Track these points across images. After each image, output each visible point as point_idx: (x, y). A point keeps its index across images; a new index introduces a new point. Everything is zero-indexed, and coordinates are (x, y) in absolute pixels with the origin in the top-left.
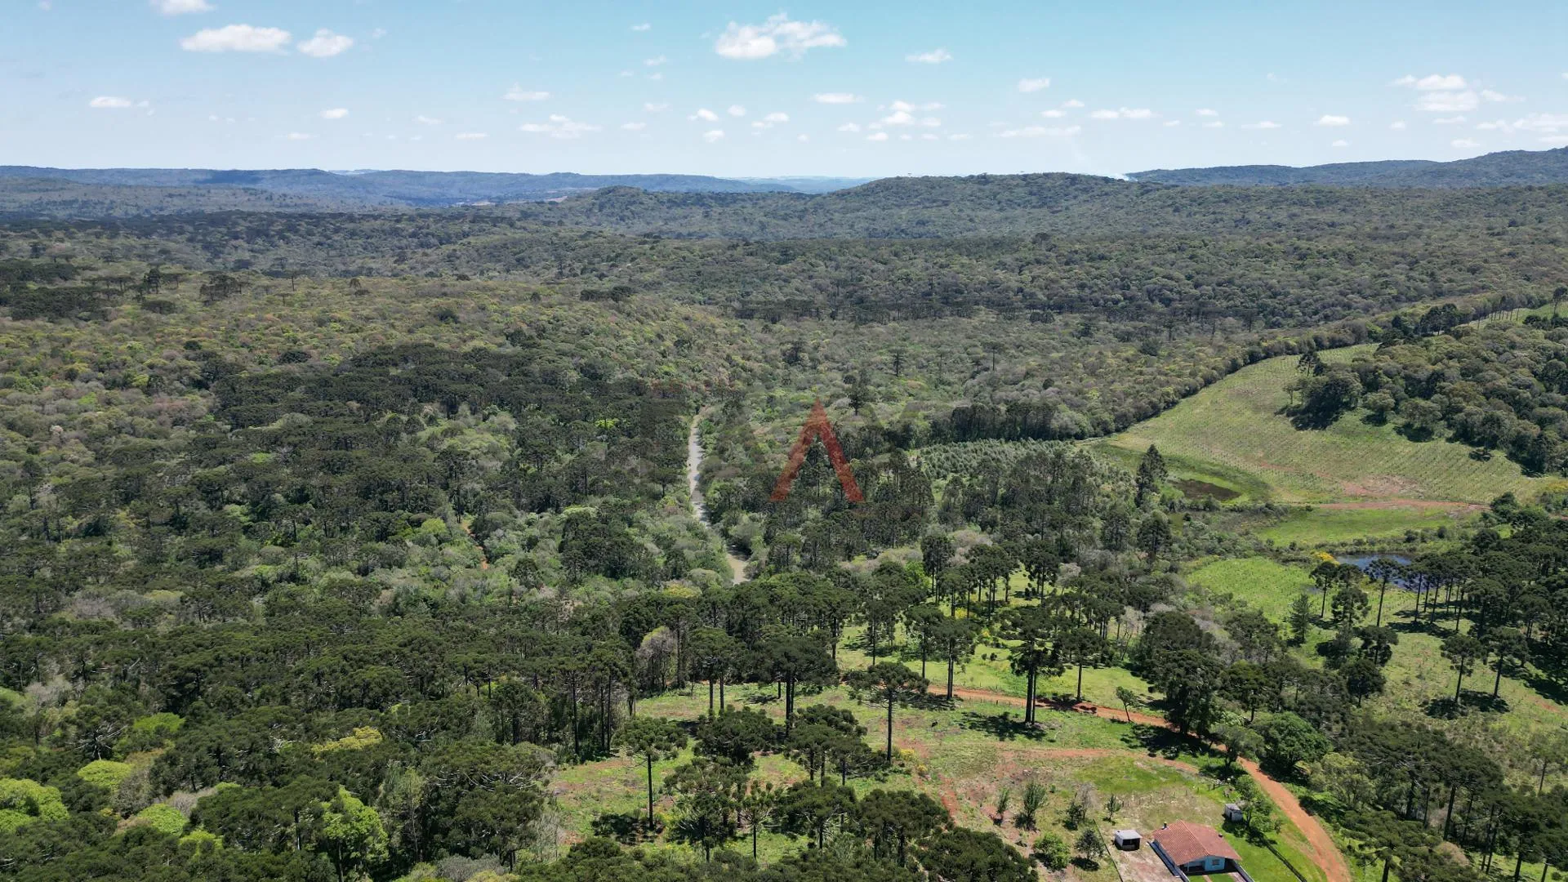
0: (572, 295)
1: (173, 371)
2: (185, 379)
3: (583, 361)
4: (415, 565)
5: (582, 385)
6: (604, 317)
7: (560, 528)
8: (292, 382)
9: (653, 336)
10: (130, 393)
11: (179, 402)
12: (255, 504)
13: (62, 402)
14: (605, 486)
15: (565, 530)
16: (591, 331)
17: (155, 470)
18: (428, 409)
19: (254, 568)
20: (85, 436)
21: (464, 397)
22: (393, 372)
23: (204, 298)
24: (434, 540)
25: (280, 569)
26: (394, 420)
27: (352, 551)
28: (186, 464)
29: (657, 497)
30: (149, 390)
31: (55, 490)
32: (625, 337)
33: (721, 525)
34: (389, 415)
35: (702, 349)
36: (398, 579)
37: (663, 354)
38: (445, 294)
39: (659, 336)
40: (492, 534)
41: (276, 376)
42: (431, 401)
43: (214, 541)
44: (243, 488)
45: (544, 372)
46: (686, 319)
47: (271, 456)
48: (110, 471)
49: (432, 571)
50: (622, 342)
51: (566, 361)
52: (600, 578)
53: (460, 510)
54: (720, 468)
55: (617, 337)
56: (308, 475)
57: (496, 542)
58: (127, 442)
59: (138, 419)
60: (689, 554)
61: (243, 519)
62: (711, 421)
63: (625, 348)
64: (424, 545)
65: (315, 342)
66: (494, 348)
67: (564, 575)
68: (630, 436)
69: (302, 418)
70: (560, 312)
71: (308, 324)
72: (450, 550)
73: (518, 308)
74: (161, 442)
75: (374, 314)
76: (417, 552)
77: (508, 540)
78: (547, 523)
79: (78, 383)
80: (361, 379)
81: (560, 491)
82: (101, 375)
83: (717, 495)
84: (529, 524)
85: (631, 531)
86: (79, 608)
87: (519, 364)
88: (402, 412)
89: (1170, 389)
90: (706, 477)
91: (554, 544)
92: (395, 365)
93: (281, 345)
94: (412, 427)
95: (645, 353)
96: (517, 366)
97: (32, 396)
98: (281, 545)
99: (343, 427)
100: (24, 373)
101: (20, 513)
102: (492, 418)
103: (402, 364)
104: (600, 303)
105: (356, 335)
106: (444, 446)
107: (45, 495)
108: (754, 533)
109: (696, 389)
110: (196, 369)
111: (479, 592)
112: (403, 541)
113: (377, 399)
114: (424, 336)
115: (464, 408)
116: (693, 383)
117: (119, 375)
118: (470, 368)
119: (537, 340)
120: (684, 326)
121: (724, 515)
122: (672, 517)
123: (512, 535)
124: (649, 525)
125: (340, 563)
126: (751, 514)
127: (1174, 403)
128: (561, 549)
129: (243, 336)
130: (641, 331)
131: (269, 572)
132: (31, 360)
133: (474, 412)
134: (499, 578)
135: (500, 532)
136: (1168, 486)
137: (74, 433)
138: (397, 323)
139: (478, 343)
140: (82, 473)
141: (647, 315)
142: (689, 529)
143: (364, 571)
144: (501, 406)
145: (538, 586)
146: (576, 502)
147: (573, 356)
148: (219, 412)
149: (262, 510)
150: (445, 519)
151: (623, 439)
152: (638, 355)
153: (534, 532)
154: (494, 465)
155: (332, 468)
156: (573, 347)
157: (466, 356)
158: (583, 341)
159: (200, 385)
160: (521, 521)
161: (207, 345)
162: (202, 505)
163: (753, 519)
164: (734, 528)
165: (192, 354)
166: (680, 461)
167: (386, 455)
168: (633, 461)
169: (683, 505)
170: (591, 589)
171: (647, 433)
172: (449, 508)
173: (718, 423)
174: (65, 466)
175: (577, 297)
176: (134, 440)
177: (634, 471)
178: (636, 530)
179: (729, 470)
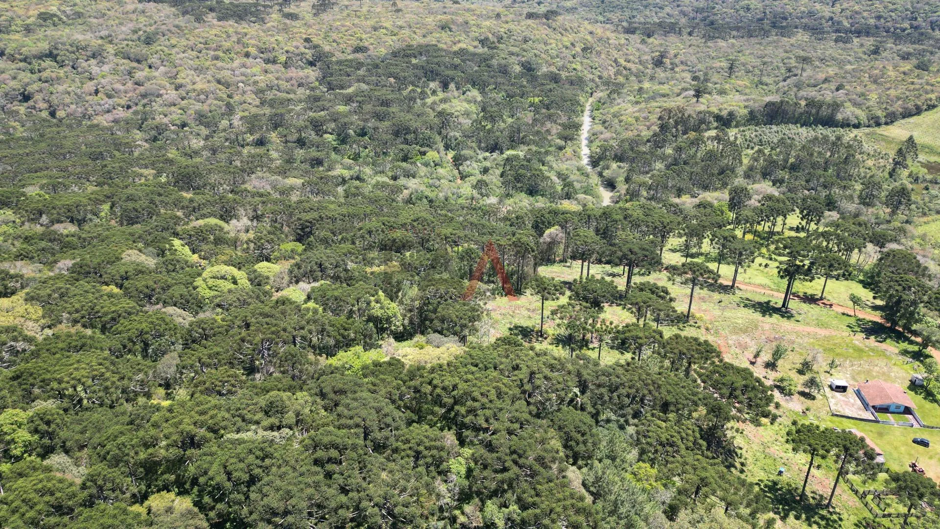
0: (521, 15)
1: (298, 55)
2: (304, 60)
3: (523, 59)
4: (421, 177)
5: (522, 75)
6: (539, 30)
7: (502, 163)
8: (359, 65)
9: (568, 44)
10: (277, 66)
11: (301, 73)
12: (339, 135)
13: (243, 70)
14: (531, 140)
15: (505, 164)
16: (530, 39)
17: (290, 111)
18: (432, 85)
19: (338, 171)
20: (255, 90)
21: (453, 79)
22: (414, 61)
23: (314, 11)
24: (432, 164)
25: (352, 172)
26: (413, 90)
27: (389, 166)
28: (305, 110)
29: (561, 148)
30: (286, 65)
31: (241, 119)
32: (551, 44)
33: (598, 169)
34: (411, 88)
35: (599, 53)
36: (413, 184)
37: (574, 56)
38: (445, 13)
39: (573, 44)
40: (464, 163)
41: (351, 61)
42: (434, 80)
43: (319, 153)
44: (333, 125)
45: (499, 65)
46: (591, 33)
47: (348, 108)
48: (267, 111)
49: (431, 181)
50: (548, 47)
51: (513, 59)
52: (523, 195)
53: (447, 147)
54: (602, 133)
55: (546, 44)
56: (366, 120)
57: (465, 167)
58: (275, 95)
59: (281, 82)
60: (577, 185)
61: (333, 143)
62: (599, 102)
63: (550, 51)
64: (427, 166)
65: (372, 40)
66: (471, 49)
67: (502, 191)
68: (548, 109)
69: (364, 86)
70: (511, 26)
71: (368, 30)
72: (441, 171)
73: (488, 23)
74: (292, 96)
75: (404, 25)
76: (423, 170)
77: (472, 167)
78: (495, 159)
79: (251, 60)
80: (396, 65)
81: (504, 141)
82: (262, 55)
83: (598, 150)
84: (485, 159)
85: (544, 168)
86: (255, 183)
87: (485, 60)
88: (418, 86)
89: (933, 96)
90: (592, 138)
91: (498, 172)
92: (415, 57)
93: (354, 42)
94: (423, 95)
95: (562, 55)
96: (484, 60)
97: (229, 66)
98: (352, 159)
99: (385, 93)
100: (224, 52)
101: (225, 130)
102: (468, 93)
103: (419, 57)
104: (537, 21)
105: (393, 37)
106: (439, 109)
107: (236, 122)
108: (618, 175)
109: (593, 81)
110: (309, 54)
111: (455, 196)
112: (415, 163)
113: (405, 78)
114: (431, 40)
115: (452, 86)
116: (591, 76)
117: (271, 56)
118: (457, 61)
119: (497, 44)
120: (589, 37)
121: (601, 163)
122: (568, 162)
123: (475, 165)
124: (554, 165)
125: (382, 172)
126: (618, 164)
127: (934, 106)
128: (502, 176)
129: (334, 36)
130: (561, 40)
131: (347, 174)
132: (227, 45)
133: (458, 89)
134: (466, 189)
135: (468, 162)
136: (914, 166)
137: (249, 88)
138: (417, 31)
139: (462, 45)
140: (254, 110)
141: (566, 30)
142: (578, 170)
143: (395, 178)
144: (474, 85)
145: (488, 196)
146: (513, 148)
147: (518, 55)
148: (322, 80)
149: (343, 139)
150: (438, 152)
151: (544, 111)
152: (557, 56)
153: (488, 164)
154: (466, 122)
155: (380, 117)
156: (518, 49)
157: (455, 53)
158: (525, 46)
159: (312, 64)
160: (480, 157)
161: (316, 40)
162: (313, 133)
163: (619, 167)
164: (607, 171)
165: (307, 45)
166: (577, 127)
167: (408, 112)
168: (548, 125)
169: (577, 155)
170: (517, 200)
171: (559, 107)
172: (441, 146)
173: (604, 104)
174: (245, 106)
175: (524, 16)
176: (279, 94)
177: (548, 131)
178: (546, 168)
179: (607, 135)
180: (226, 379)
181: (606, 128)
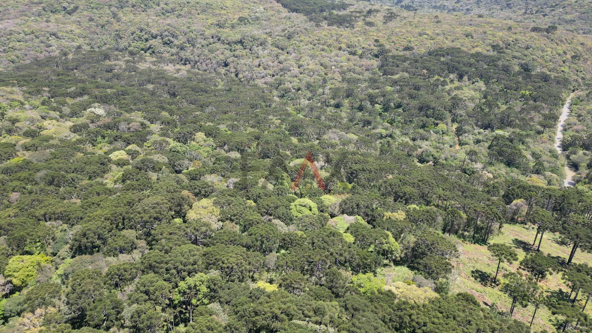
0: (527, 28)
1: (369, 50)
2: (372, 54)
3: (523, 62)
4: (432, 141)
5: (519, 73)
6: (539, 40)
7: (492, 139)
8: (405, 59)
9: (561, 52)
10: (356, 57)
11: (369, 62)
12: (384, 105)
13: (336, 58)
14: (516, 124)
15: (493, 140)
16: (531, 47)
17: (358, 88)
18: (452, 76)
19: (380, 130)
20: (340, 71)
21: (467, 73)
22: (442, 59)
23: (384, 21)
24: (441, 132)
25: (388, 132)
26: (438, 80)
27: (412, 131)
28: (367, 88)
29: (539, 133)
30: (361, 57)
31: (330, 89)
32: (547, 51)
33: (567, 153)
34: (436, 77)
35: (586, 60)
36: (425, 145)
37: (564, 62)
38: (471, 25)
39: (565, 53)
40: (463, 135)
41: (400, 56)
42: (453, 72)
43: (370, 118)
44: (382, 99)
45: (504, 66)
46: (582, 44)
47: (393, 88)
48: (345, 85)
49: (438, 145)
50: (545, 54)
51: (516, 61)
52: (502, 165)
53: (453, 121)
54: (575, 125)
55: (543, 51)
56: (403, 98)
57: (464, 138)
58: (351, 76)
59: (356, 67)
60: (546, 165)
61: (380, 110)
62: (579, 98)
63: (545, 57)
64: (437, 134)
65: (417, 43)
66: (485, 52)
67: (488, 159)
68: (535, 101)
69: (406, 75)
70: (519, 37)
71: (416, 35)
72: (446, 138)
73: (501, 34)
74: (361, 77)
75: (441, 32)
76: (434, 136)
77: (469, 138)
78: (486, 135)
79: (342, 52)
80: (430, 61)
81: (496, 123)
82: (348, 49)
83: (570, 139)
84: (479, 133)
85: (521, 147)
86: (329, 135)
87: (493, 61)
88: (441, 76)
90: (567, 127)
91: (487, 145)
92: (444, 56)
93: (405, 43)
94: (444, 83)
95: (554, 60)
96: (492, 61)
97: (329, 55)
98: (389, 123)
99: (419, 81)
100: (328, 47)
101: (320, 95)
102: (476, 83)
103: (446, 56)
104: (540, 34)
105: (432, 41)
106: (453, 94)
107: (327, 91)
108: (583, 161)
109: (576, 81)
110: (376, 50)
111: (452, 158)
112: (429, 131)
113: (434, 70)
114: (457, 44)
115: (466, 78)
116: (576, 77)
117: (353, 50)
118: (472, 61)
119: (505, 50)
120: (580, 48)
121: (570, 148)
122: (543, 145)
123: (471, 137)
124: (531, 146)
125: (406, 134)
126: (585, 151)
128: (489, 148)
129: (394, 38)
130: (556, 49)
131: (384, 132)
132: (330, 42)
133: (469, 80)
134: (462, 154)
135: (466, 135)
137: (337, 70)
138: (449, 37)
139: (479, 49)
140: (338, 85)
141: (562, 41)
142: (550, 152)
143: (414, 140)
144: (481, 79)
145: (476, 162)
146: (501, 128)
147: (519, 59)
148: (381, 67)
149: (386, 109)
150: (447, 124)
151: (531, 102)
152: (551, 61)
153: (480, 137)
154: (471, 105)
155: (411, 97)
156: (520, 54)
157: (472, 55)
158: (526, 52)
159: (376, 56)
160: (476, 131)
161: (382, 41)
162: (369, 103)
163: (585, 154)
164: (574, 156)
165: (376, 44)
166: (556, 118)
167: (432, 94)
168: (533, 113)
169: (551, 139)
170: (497, 169)
171: (544, 100)
172: (449, 120)
173: (581, 101)
174: (334, 81)
175: (529, 30)
176: (354, 75)
177: (532, 119)
178: (525, 147)
179: (579, 127)
181: (580, 121)
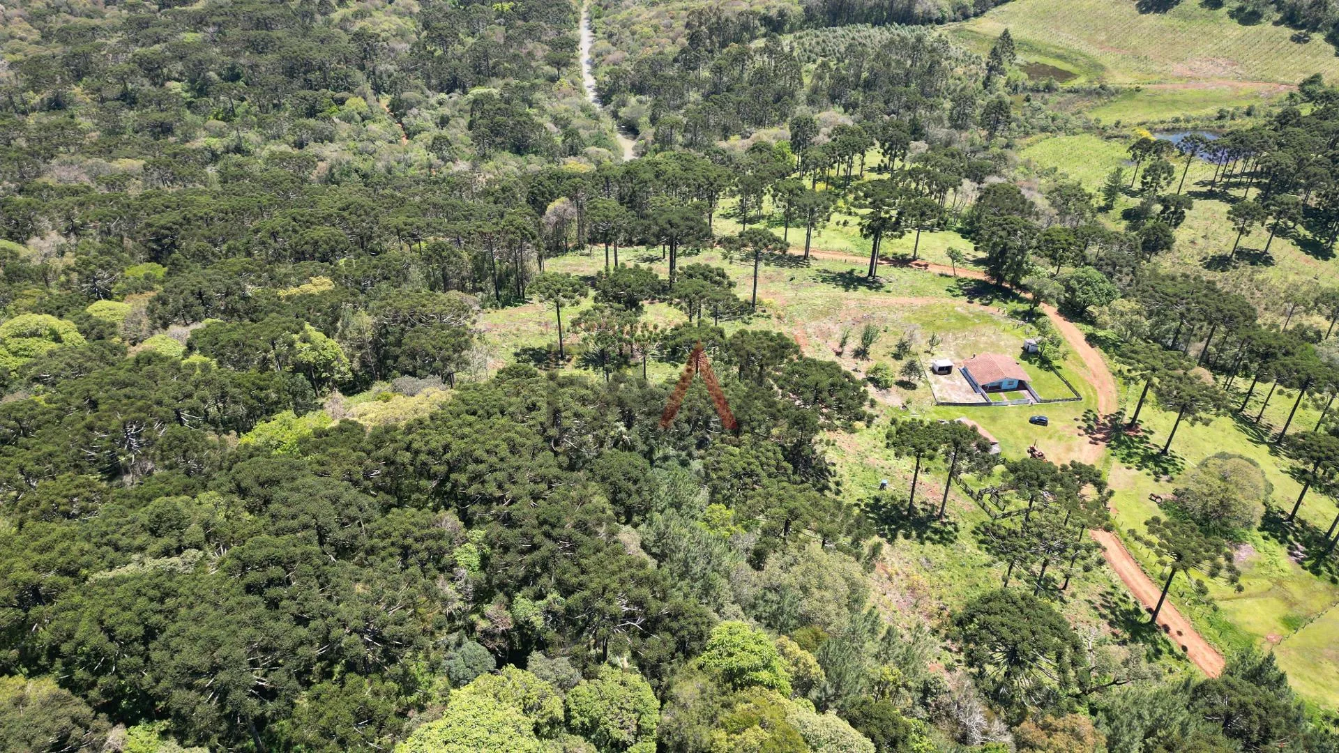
4: (343, 140)
7: (468, 108)
12: (193, 81)
14: (506, 69)
15: (472, 110)
17: (99, 48)
19: (202, 141)
20: (26, 14)
24: (358, 118)
25: (226, 141)
26: (307, 1)
27: (286, 126)
28: (126, 44)
29: (553, 79)
31: (11, 66)
33: (611, 107)
36: (330, 151)
40: (408, 112)
43: (163, 115)
44: (179, 66)
47: (200, 35)
48: (57, 49)
49: (359, 145)
52: (507, 154)
53: (378, 89)
54: (609, 53)
56: (235, 54)
57: (412, 119)
58: (67, 21)
60: (584, 134)
61: (184, 95)
62: (600, 5)
64: (349, 122)
67: (475, 151)
68: (525, 20)
72: (373, 127)
74: (97, 22)
76: (344, 129)
77: (423, 117)
78: (455, 103)
81: (465, 74)
83: (607, 79)
84: (441, 103)
85: (532, 111)
86: (57, 174)
90: (597, 61)
91: (464, 122)
94: (325, 8)
98: (223, 119)
99: (261, 9)
106: (356, 28)
107: (3, 73)
108: (640, 114)
111: (402, 165)
112: (329, 118)
121: (614, 98)
122: (567, 100)
123: (426, 114)
124: (546, 106)
125: (277, 137)
126: (638, 97)
128: (470, 127)
131: (217, 144)
134: (418, 152)
135: (415, 111)
136: (1013, 71)
137: (15, 11)
140: (33, 51)
142: (583, 110)
143: (300, 145)
145: (453, 160)
146: (481, 83)
149: (201, 88)
150: (365, 99)
151: (520, 23)
153: (445, 111)
154: (403, 47)
155: (257, 47)
160: (433, 101)
162: (146, 82)
163: (640, 102)
164: (623, 109)
166: (572, 45)
167: (304, 36)
168: (530, 45)
169: (577, 87)
170: (499, 164)
171: (541, 17)
172: (367, 88)
173: (606, 8)
174: (15, 43)
176: (73, 20)
177: (530, 54)
178: (536, 111)
179: (617, 55)
180: (74, 491)
181: (614, 45)
